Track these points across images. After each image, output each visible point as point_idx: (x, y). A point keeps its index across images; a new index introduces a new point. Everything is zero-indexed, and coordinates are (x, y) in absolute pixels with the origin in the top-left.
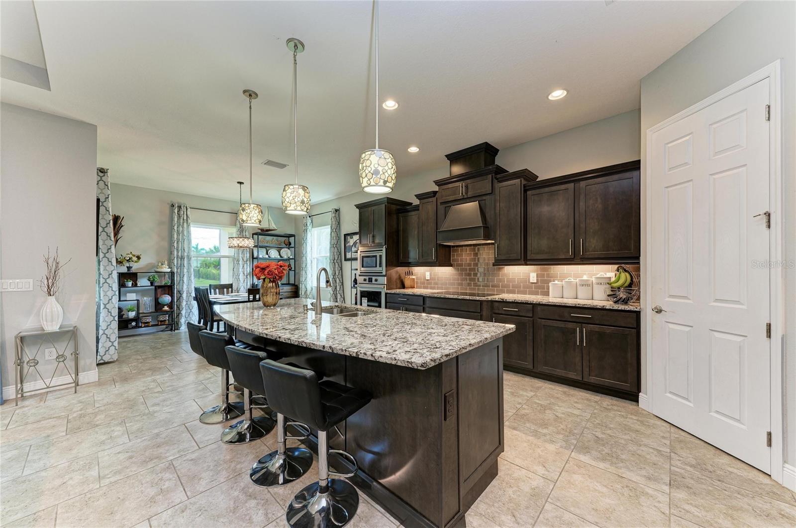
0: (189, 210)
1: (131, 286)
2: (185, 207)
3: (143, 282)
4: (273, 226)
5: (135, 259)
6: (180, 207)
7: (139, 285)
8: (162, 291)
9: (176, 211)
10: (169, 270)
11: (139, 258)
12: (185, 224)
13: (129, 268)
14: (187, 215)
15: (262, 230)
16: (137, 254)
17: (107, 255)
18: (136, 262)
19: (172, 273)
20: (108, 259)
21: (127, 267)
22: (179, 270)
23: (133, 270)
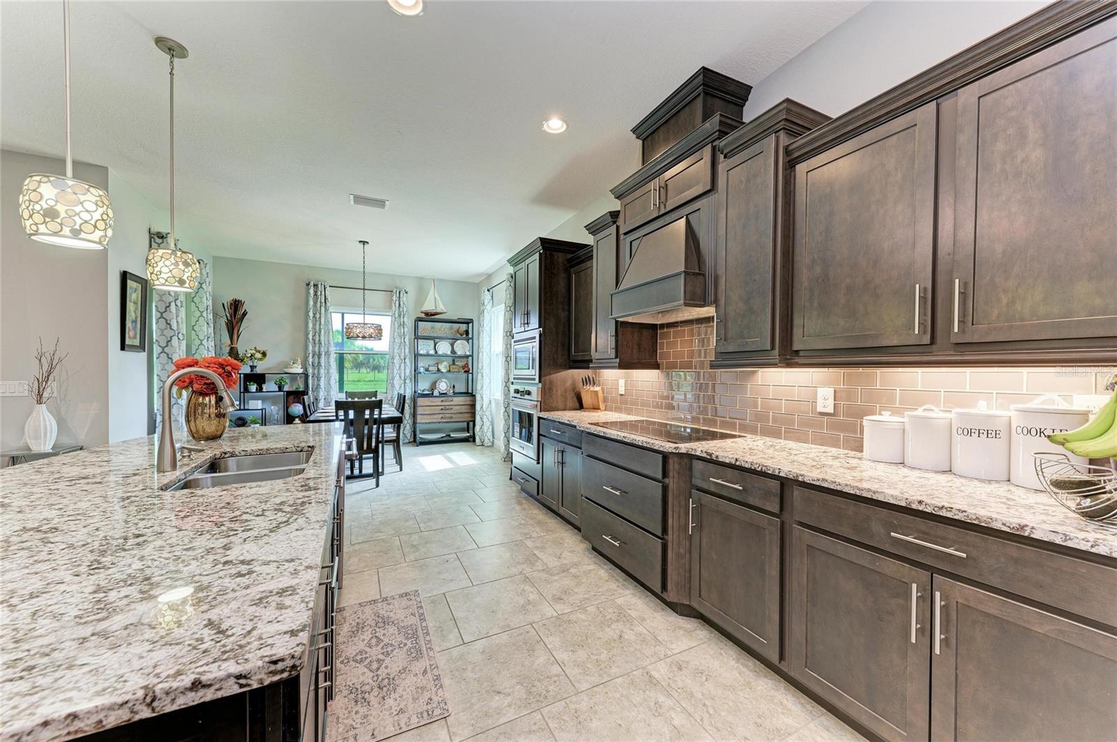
0: (328, 288)
1: (255, 391)
2: (323, 286)
3: (270, 386)
4: (441, 307)
5: (258, 355)
6: (316, 285)
7: (264, 390)
8: (294, 398)
9: (312, 291)
10: (301, 371)
11: (264, 354)
12: (323, 308)
13: (252, 367)
14: (325, 297)
15: (427, 314)
16: (262, 349)
17: (166, 350)
18: (260, 359)
19: (306, 376)
20: (168, 355)
21: (251, 366)
22: (316, 371)
23: (258, 370)
